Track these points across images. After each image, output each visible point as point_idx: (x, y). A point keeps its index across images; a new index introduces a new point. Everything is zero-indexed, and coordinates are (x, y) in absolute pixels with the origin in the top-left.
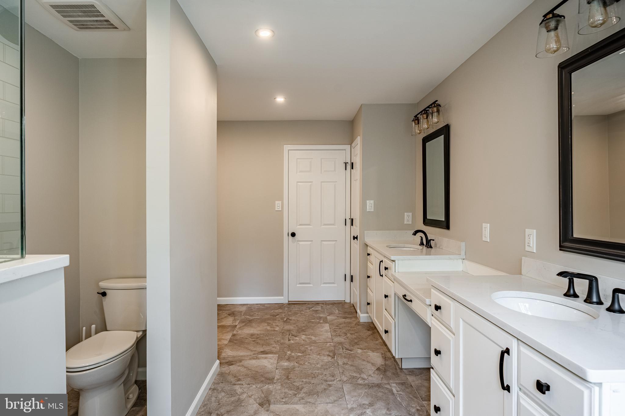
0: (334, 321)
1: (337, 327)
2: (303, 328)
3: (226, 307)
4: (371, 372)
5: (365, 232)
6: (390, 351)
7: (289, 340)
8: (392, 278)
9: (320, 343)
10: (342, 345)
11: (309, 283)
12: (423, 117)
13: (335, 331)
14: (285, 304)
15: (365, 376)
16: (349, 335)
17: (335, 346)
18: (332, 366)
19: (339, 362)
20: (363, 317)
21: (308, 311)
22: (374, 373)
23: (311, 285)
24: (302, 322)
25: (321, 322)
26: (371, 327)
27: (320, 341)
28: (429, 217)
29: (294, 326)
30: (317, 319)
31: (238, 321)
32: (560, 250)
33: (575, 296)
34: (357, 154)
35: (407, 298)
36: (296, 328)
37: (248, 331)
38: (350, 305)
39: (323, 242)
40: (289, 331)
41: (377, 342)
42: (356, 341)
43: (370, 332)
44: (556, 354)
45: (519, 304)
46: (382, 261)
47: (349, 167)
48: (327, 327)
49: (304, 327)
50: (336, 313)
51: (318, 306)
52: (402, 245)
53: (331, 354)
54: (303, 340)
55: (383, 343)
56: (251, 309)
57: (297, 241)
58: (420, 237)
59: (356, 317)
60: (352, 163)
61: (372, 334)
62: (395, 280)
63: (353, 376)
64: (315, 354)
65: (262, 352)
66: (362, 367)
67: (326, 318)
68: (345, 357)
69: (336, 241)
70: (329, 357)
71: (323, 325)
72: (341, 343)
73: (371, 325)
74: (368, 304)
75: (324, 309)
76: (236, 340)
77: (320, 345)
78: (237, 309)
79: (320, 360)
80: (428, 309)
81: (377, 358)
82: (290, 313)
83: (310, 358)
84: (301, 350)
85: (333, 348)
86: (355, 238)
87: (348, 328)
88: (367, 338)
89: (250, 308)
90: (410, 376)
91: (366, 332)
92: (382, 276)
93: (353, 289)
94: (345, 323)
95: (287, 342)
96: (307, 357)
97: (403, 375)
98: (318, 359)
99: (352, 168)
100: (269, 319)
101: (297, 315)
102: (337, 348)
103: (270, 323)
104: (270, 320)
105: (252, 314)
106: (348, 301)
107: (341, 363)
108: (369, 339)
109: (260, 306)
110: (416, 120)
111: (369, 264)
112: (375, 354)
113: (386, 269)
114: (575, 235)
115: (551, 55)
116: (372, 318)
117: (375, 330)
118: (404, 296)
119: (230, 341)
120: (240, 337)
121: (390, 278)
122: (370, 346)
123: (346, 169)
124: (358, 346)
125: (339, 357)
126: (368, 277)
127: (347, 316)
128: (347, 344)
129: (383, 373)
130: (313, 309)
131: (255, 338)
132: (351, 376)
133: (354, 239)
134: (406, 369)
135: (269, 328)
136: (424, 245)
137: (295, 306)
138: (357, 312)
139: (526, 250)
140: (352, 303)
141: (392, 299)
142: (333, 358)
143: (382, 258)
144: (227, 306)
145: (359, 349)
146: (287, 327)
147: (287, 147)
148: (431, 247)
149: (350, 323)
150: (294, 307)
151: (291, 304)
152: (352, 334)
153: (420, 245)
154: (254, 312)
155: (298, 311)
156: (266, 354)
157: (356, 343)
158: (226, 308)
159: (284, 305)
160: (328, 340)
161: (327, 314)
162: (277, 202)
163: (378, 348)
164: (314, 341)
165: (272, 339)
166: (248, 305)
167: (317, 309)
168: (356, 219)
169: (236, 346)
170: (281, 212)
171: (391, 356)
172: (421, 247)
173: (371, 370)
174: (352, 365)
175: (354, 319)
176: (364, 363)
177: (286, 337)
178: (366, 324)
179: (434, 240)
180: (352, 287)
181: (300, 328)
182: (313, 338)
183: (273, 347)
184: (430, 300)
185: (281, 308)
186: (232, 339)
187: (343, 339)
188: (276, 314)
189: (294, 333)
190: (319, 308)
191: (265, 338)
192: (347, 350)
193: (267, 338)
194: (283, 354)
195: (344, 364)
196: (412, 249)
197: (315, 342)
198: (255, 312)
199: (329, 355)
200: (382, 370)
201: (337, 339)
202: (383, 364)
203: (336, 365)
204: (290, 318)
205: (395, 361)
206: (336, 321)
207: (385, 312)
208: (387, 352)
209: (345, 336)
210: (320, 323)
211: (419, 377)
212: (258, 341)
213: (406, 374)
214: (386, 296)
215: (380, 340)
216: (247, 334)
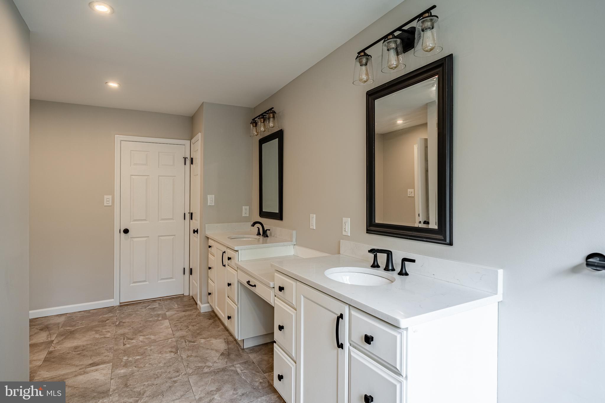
0: (173, 316)
1: (177, 322)
2: (140, 329)
3: (37, 321)
4: (215, 359)
5: (206, 225)
6: (231, 335)
7: (124, 345)
8: (235, 267)
9: (161, 341)
10: (185, 338)
11: (145, 281)
12: (261, 121)
13: (176, 325)
14: (116, 306)
15: (210, 363)
16: (190, 327)
17: (177, 341)
18: (176, 362)
19: (183, 356)
20: (204, 308)
21: (144, 310)
22: (218, 359)
23: (147, 283)
24: (139, 322)
25: (160, 319)
26: (213, 316)
27: (161, 339)
28: (264, 210)
29: (129, 328)
30: (155, 317)
31: (55, 335)
32: (367, 233)
33: (378, 266)
34: (198, 150)
35: (250, 283)
36: (132, 330)
37: (69, 344)
38: (189, 297)
39: (160, 237)
40: (123, 335)
41: (219, 329)
42: (198, 332)
43: (211, 321)
44: (379, 312)
45: (343, 277)
46: (225, 252)
47: (188, 162)
48: (166, 323)
49: (141, 327)
50: (175, 308)
51: (154, 304)
52: (242, 236)
53: (174, 350)
54: (141, 342)
55: (224, 329)
56: (72, 319)
57: (131, 238)
58: (257, 227)
59: (197, 309)
60: (192, 159)
61: (213, 323)
62: (238, 268)
63: (198, 366)
64: (155, 354)
65: (90, 364)
66: (207, 356)
67: (165, 314)
68: (188, 350)
69: (175, 235)
70: (172, 353)
71: (162, 322)
72: (183, 337)
73: (211, 314)
74: (210, 294)
75: (161, 305)
76: (54, 358)
77: (160, 343)
78: (52, 322)
79: (163, 358)
80: (271, 291)
81: (220, 344)
82: (123, 316)
83: (151, 358)
84: (140, 353)
85: (175, 343)
86: (195, 231)
87: (189, 320)
88: (209, 327)
89: (70, 318)
90: (251, 354)
91: (207, 321)
92: (225, 266)
93: (192, 281)
94: (185, 316)
95: (122, 347)
96: (147, 358)
97: (245, 355)
98: (160, 358)
99: (192, 164)
100: (96, 326)
101: (131, 316)
102: (179, 342)
103: (99, 330)
104: (98, 327)
105: (74, 323)
106: (187, 294)
107: (185, 357)
108: (211, 328)
109: (83, 313)
110: (254, 122)
111: (210, 256)
112: (218, 340)
113: (229, 259)
114: (377, 222)
115: (362, 84)
116: (214, 307)
117: (216, 318)
118: (248, 282)
119: (46, 360)
120: (60, 354)
121: (233, 267)
122: (212, 334)
123: (185, 164)
124: (201, 337)
125: (183, 351)
126: (210, 268)
127: (187, 309)
128: (189, 336)
129: (227, 357)
130: (149, 307)
131: (80, 351)
132: (196, 367)
133: (194, 233)
134: (247, 348)
135: (97, 336)
136: (261, 235)
137: (129, 306)
138: (197, 304)
139: (343, 234)
140: (191, 295)
141: (235, 286)
142: (176, 353)
143: (224, 249)
144: (37, 319)
145: (201, 339)
146: (121, 331)
147: (118, 138)
148: (267, 236)
149: (190, 315)
150: (127, 308)
151: (122, 305)
152: (193, 326)
153: (257, 235)
154: (76, 321)
155: (132, 312)
156: (97, 365)
157: (198, 334)
158: (37, 323)
159: (114, 308)
160: (169, 336)
161: (166, 310)
162: (106, 197)
163: (220, 334)
164: (153, 340)
165: (103, 347)
166: (68, 315)
167: (154, 307)
168: (195, 213)
169: (55, 365)
170: (112, 207)
171: (233, 340)
172: (258, 237)
173: (215, 356)
174: (196, 357)
175: (194, 311)
176: (208, 351)
177: (121, 342)
178: (206, 314)
179: (269, 230)
180: (191, 281)
181: (136, 330)
182: (152, 337)
183: (105, 356)
184: (273, 283)
185: (112, 312)
186: (47, 358)
187: (185, 333)
188: (105, 319)
189: (129, 336)
190: (156, 305)
191: (94, 349)
192: (190, 342)
193: (97, 348)
194: (118, 362)
195: (188, 356)
196: (250, 239)
197: (155, 341)
198: (78, 322)
199: (172, 352)
200: (226, 354)
201: (178, 333)
202: (226, 348)
203: (179, 359)
204: (124, 321)
205: (237, 344)
206: (176, 316)
207: (228, 300)
208: (228, 336)
209: (187, 329)
210: (159, 321)
211: (259, 353)
212: (84, 353)
213: (248, 353)
214: (229, 285)
215: (222, 327)
216: (70, 348)
